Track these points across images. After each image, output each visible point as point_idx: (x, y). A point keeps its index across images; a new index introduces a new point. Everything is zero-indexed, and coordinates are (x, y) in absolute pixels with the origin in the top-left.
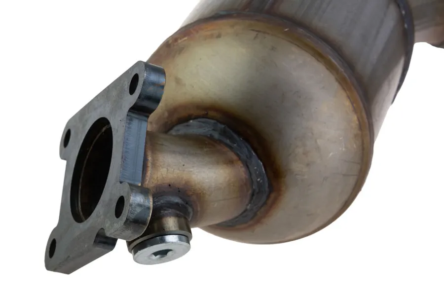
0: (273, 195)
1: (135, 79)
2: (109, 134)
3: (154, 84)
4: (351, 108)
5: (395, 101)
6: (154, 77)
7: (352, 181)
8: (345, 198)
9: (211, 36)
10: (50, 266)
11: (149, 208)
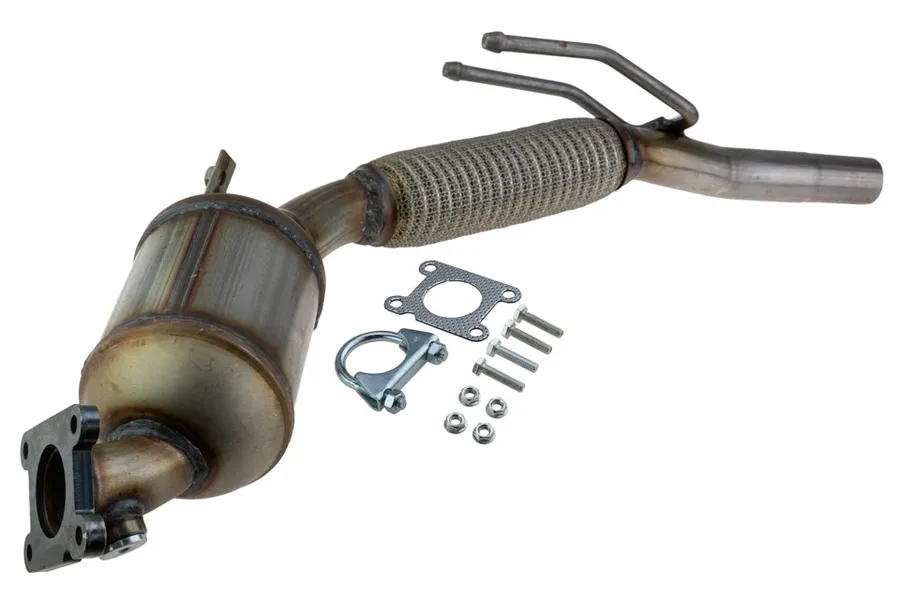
0: (213, 470)
1: (74, 420)
2: (58, 457)
3: (90, 421)
4: (267, 386)
5: (318, 327)
6: (89, 416)
7: (280, 441)
8: (277, 452)
9: (137, 343)
10: (30, 569)
11: (102, 531)
